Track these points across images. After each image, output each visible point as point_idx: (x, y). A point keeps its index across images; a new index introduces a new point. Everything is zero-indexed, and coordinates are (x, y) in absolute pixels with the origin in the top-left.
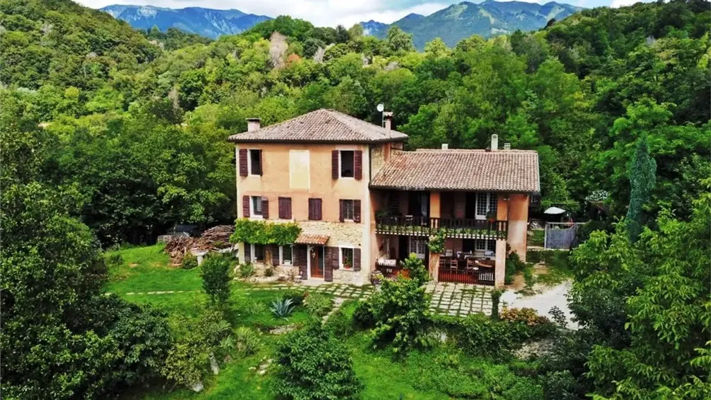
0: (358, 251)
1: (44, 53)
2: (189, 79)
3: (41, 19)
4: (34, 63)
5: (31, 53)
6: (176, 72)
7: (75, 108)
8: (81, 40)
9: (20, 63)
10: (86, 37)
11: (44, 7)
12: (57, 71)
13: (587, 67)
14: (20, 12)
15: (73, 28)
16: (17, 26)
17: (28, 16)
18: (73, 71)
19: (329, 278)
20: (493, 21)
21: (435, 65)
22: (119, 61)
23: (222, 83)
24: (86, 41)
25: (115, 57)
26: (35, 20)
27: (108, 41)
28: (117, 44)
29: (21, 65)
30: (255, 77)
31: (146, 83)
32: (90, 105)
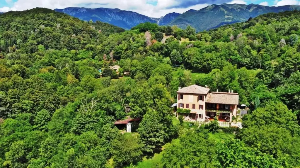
0: (202, 115)
1: (58, 35)
2: (118, 49)
3: (56, 22)
4: (55, 39)
5: (54, 35)
6: (112, 46)
7: (74, 57)
8: (70, 30)
9: (50, 40)
10: (72, 28)
11: (56, 17)
12: (63, 42)
13: (261, 48)
14: (48, 20)
15: (67, 25)
16: (48, 25)
17: (51, 21)
18: (68, 42)
19: (196, 120)
20: (226, 12)
21: (207, 48)
22: (84, 37)
23: (128, 50)
24: (72, 30)
25: (82, 36)
26: (54, 22)
27: (79, 30)
28: (83, 31)
29: (51, 40)
30: (141, 48)
31: (100, 49)
32: (79, 56)
